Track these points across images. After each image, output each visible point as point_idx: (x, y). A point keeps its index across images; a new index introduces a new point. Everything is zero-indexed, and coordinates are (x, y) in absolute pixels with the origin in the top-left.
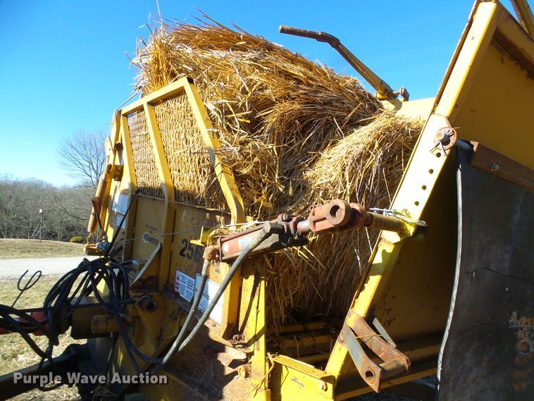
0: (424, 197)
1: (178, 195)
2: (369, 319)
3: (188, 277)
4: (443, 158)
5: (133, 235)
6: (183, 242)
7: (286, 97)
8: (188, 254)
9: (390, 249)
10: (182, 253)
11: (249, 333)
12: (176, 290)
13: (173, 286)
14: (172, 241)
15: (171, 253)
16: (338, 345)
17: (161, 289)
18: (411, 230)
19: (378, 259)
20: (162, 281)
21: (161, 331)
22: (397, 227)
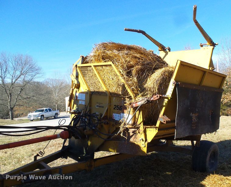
0: (171, 93)
1: (111, 93)
2: (164, 115)
3: (118, 115)
4: (174, 86)
5: (91, 106)
6: (115, 106)
7: (137, 64)
8: (117, 109)
9: (166, 102)
10: (114, 109)
11: (138, 123)
12: (113, 118)
13: (112, 118)
14: (110, 106)
15: (110, 109)
16: (158, 121)
17: (108, 119)
18: (170, 98)
19: (164, 104)
20: (108, 117)
21: (109, 130)
22: (167, 98)
